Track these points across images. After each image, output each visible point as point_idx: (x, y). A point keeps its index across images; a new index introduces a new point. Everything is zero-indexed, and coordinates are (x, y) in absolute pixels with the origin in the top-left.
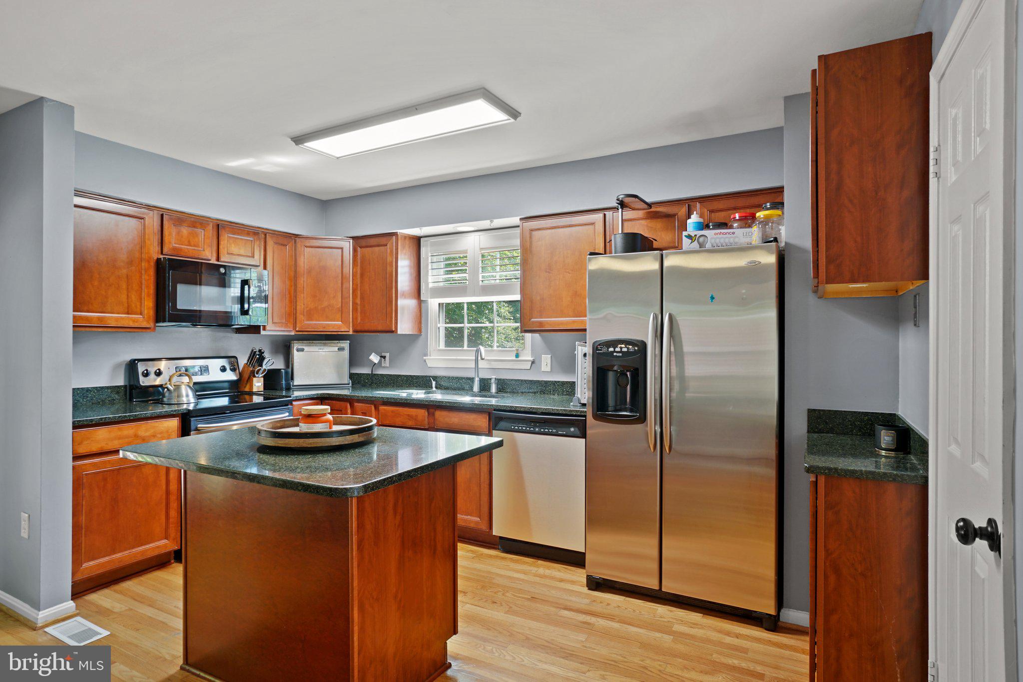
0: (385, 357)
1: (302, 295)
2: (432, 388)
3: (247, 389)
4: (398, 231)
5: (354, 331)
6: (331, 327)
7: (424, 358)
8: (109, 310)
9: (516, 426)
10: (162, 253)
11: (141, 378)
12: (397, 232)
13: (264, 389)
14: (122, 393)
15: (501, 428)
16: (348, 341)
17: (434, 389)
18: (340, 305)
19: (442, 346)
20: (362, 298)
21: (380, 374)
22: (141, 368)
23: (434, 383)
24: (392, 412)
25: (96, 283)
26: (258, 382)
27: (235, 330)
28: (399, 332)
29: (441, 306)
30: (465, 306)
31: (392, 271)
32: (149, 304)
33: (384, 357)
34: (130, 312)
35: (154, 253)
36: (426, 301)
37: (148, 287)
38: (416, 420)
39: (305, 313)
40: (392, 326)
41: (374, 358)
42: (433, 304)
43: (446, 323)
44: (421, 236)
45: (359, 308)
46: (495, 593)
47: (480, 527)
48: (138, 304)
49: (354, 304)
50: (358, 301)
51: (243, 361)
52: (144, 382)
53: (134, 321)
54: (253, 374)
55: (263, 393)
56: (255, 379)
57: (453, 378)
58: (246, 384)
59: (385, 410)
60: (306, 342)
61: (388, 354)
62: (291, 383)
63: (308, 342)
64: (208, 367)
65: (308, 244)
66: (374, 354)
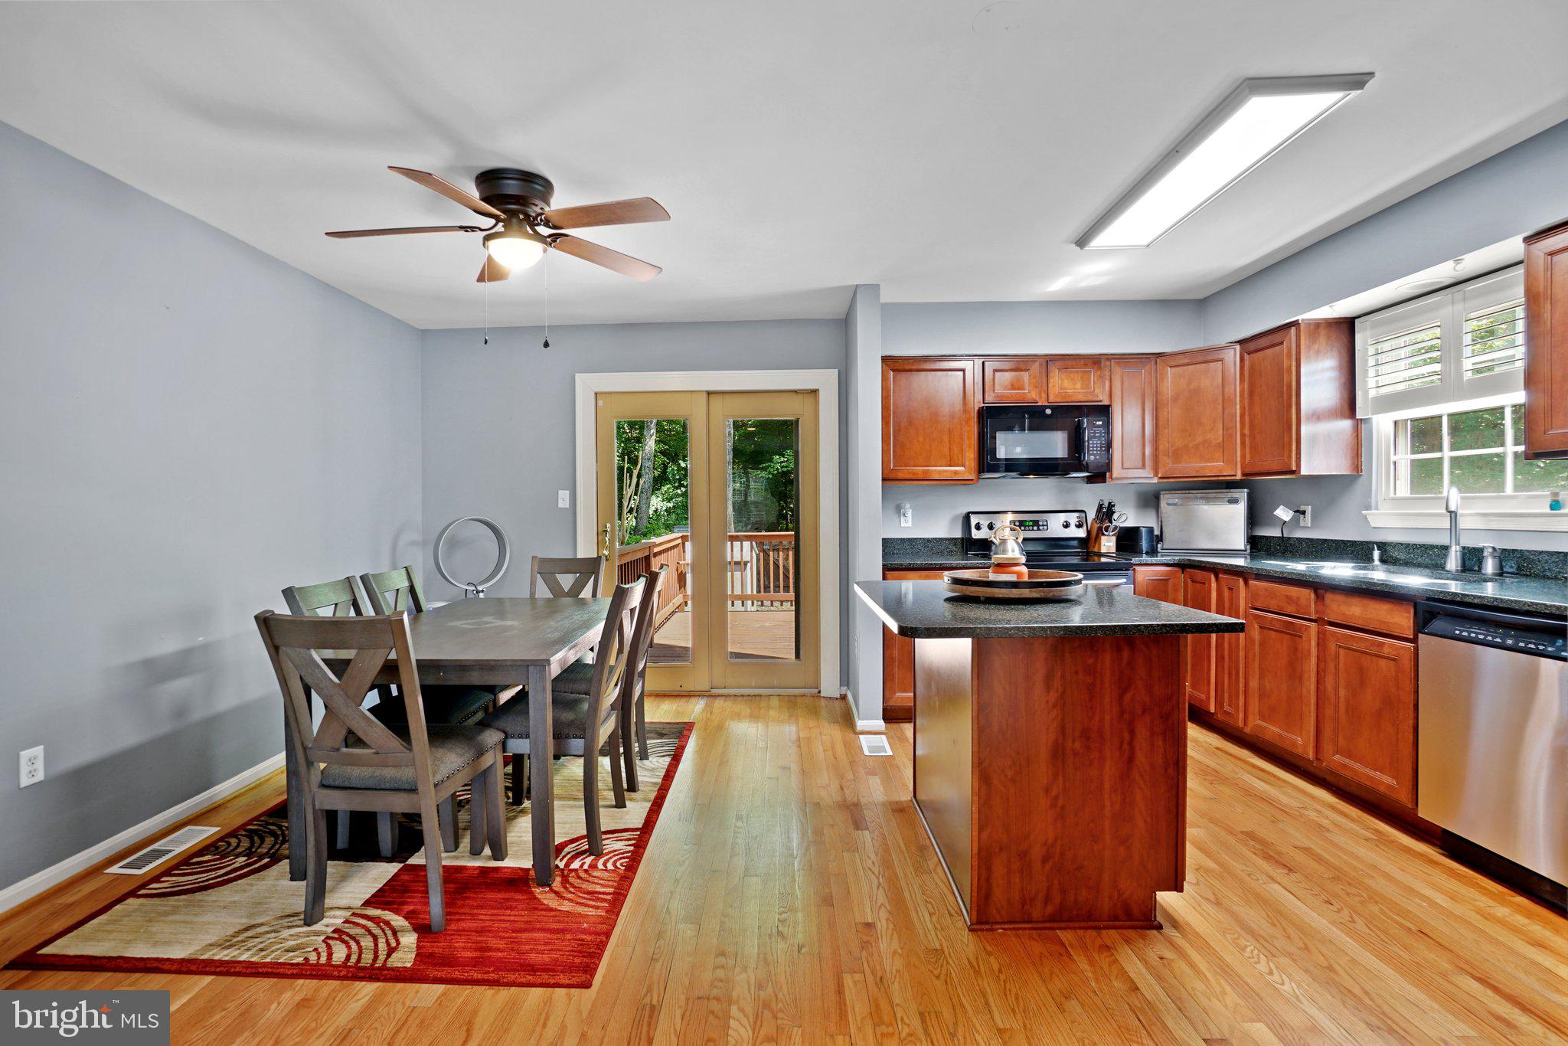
0: (1305, 511)
1: (1166, 431)
2: (1373, 561)
3: (1096, 550)
4: (1300, 318)
5: (1244, 475)
6: (1207, 471)
7: (1363, 512)
8: (933, 463)
9: (1464, 631)
10: (984, 403)
11: (974, 531)
12: (1298, 321)
13: (1117, 551)
14: (959, 546)
15: (1435, 632)
16: (1246, 490)
17: (1377, 562)
18: (1221, 439)
19: (1404, 489)
20: (1252, 427)
21: (1297, 538)
22: (974, 520)
23: (1376, 554)
24: (1266, 590)
25: (921, 439)
26: (1109, 541)
27: (1086, 480)
28: (1304, 471)
29: (1400, 426)
30: (1445, 421)
31: (1291, 381)
32: (971, 456)
33: (1304, 513)
34: (952, 464)
35: (977, 403)
36: (1367, 421)
37: (969, 438)
38: (1297, 604)
39: (1170, 455)
40: (1290, 464)
41: (1283, 513)
42: (1382, 424)
43: (1413, 452)
44: (1355, 315)
45: (1247, 440)
46: (1348, 894)
47: (1395, 796)
48: (960, 456)
49: (1243, 435)
50: (1247, 432)
51: (1091, 515)
52: (976, 534)
53: (956, 473)
54: (1100, 532)
55: (1114, 555)
56: (1103, 538)
57: (1415, 546)
58: (1095, 544)
59: (1256, 586)
60: (1180, 492)
61: (1310, 507)
62: (1159, 546)
63: (1184, 492)
64: (1047, 521)
65: (1173, 363)
66: (1282, 507)
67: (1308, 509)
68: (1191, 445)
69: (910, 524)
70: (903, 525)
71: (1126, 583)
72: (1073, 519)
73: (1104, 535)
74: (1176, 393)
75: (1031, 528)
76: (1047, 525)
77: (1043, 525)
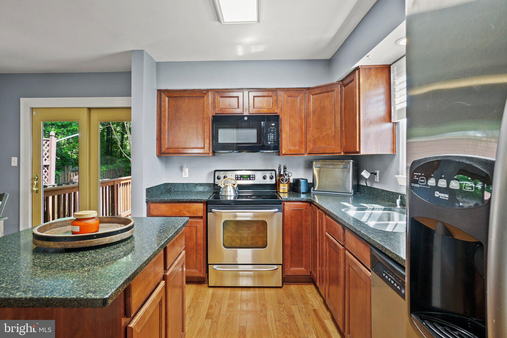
0: (376, 173)
1: (310, 129)
2: (396, 206)
3: (279, 190)
4: (359, 65)
5: (344, 153)
6: (328, 150)
7: (395, 176)
10: (215, 114)
11: (216, 180)
17: (398, 206)
18: (334, 133)
20: (345, 127)
21: (374, 188)
22: (216, 175)
23: (398, 201)
24: (330, 222)
25: (182, 133)
26: (284, 186)
32: (207, 141)
35: (211, 114)
36: (397, 123)
37: (207, 132)
39: (312, 142)
41: (366, 174)
44: (390, 63)
45: (344, 134)
49: (342, 131)
50: (344, 129)
52: (217, 182)
54: (280, 181)
56: (281, 185)
59: (327, 219)
60: (321, 161)
61: (378, 171)
62: (312, 189)
63: (323, 161)
64: (255, 175)
65: (313, 93)
66: (365, 170)
67: (378, 172)
68: (321, 136)
69: (187, 176)
70: (184, 176)
71: (278, 212)
72: (268, 174)
73: (282, 183)
74: (314, 109)
75: (246, 179)
76: (255, 177)
77: (253, 177)
